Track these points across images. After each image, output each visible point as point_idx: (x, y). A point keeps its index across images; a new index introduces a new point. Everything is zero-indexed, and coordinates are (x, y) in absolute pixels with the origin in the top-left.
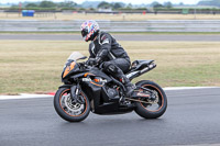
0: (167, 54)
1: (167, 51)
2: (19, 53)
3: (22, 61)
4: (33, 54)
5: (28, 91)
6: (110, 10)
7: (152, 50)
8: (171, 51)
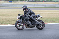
0: (50, 14)
1: (50, 13)
2: (8, 13)
3: (9, 15)
4: (12, 13)
5: (10, 24)
6: (34, 1)
7: (46, 13)
8: (52, 13)
